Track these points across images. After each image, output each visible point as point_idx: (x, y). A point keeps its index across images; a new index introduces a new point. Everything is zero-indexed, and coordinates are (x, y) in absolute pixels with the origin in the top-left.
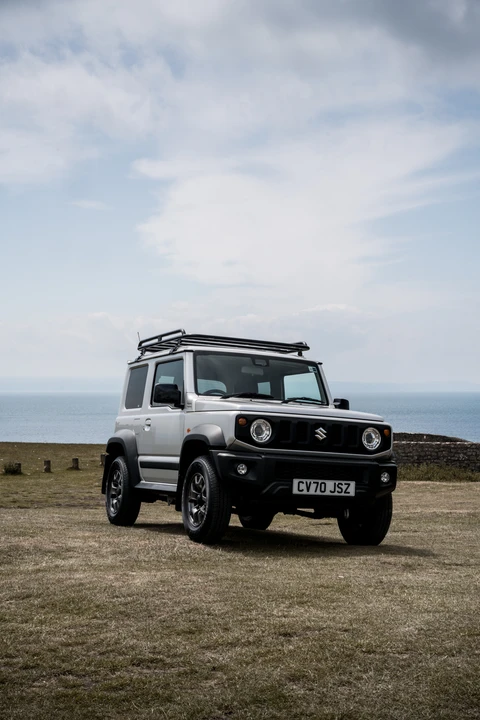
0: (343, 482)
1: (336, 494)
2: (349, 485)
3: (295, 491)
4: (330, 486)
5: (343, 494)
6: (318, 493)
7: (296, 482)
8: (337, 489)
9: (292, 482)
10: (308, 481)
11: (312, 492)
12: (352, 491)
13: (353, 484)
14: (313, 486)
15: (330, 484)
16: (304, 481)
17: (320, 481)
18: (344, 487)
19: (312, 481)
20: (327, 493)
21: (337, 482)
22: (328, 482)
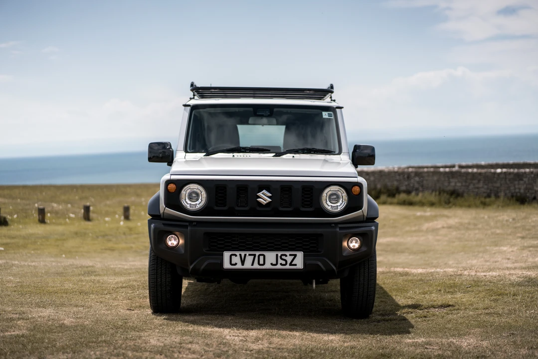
0: (288, 253)
1: (279, 267)
2: (295, 256)
3: (227, 265)
4: (271, 259)
5: (288, 267)
6: (256, 266)
7: (227, 255)
8: (280, 261)
9: (222, 255)
10: (243, 253)
11: (248, 265)
12: (299, 263)
13: (300, 255)
14: (249, 260)
15: (270, 256)
16: (238, 253)
17: (257, 253)
18: (289, 259)
19: (248, 253)
20: (268, 266)
21: (280, 253)
22: (267, 254)
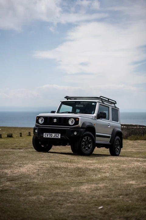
0: (57, 134)
1: (55, 137)
3: (44, 136)
4: (54, 135)
5: (57, 137)
6: (50, 137)
8: (55, 136)
9: (43, 134)
11: (48, 137)
12: (59, 137)
13: (60, 135)
14: (49, 135)
15: (53, 135)
16: (47, 134)
17: (51, 134)
18: (57, 135)
19: (49, 134)
20: (53, 137)
21: (55, 134)
22: (53, 134)
